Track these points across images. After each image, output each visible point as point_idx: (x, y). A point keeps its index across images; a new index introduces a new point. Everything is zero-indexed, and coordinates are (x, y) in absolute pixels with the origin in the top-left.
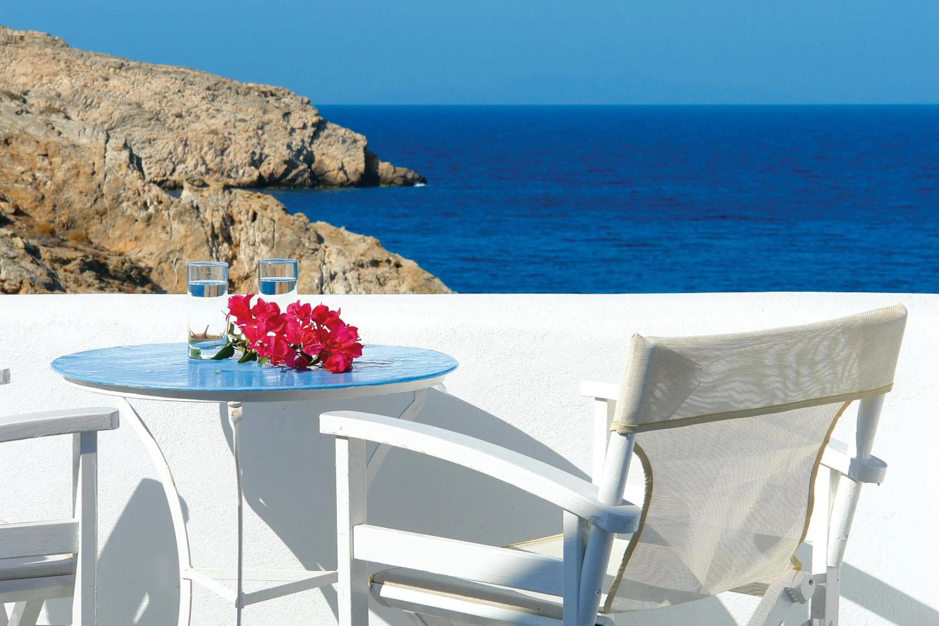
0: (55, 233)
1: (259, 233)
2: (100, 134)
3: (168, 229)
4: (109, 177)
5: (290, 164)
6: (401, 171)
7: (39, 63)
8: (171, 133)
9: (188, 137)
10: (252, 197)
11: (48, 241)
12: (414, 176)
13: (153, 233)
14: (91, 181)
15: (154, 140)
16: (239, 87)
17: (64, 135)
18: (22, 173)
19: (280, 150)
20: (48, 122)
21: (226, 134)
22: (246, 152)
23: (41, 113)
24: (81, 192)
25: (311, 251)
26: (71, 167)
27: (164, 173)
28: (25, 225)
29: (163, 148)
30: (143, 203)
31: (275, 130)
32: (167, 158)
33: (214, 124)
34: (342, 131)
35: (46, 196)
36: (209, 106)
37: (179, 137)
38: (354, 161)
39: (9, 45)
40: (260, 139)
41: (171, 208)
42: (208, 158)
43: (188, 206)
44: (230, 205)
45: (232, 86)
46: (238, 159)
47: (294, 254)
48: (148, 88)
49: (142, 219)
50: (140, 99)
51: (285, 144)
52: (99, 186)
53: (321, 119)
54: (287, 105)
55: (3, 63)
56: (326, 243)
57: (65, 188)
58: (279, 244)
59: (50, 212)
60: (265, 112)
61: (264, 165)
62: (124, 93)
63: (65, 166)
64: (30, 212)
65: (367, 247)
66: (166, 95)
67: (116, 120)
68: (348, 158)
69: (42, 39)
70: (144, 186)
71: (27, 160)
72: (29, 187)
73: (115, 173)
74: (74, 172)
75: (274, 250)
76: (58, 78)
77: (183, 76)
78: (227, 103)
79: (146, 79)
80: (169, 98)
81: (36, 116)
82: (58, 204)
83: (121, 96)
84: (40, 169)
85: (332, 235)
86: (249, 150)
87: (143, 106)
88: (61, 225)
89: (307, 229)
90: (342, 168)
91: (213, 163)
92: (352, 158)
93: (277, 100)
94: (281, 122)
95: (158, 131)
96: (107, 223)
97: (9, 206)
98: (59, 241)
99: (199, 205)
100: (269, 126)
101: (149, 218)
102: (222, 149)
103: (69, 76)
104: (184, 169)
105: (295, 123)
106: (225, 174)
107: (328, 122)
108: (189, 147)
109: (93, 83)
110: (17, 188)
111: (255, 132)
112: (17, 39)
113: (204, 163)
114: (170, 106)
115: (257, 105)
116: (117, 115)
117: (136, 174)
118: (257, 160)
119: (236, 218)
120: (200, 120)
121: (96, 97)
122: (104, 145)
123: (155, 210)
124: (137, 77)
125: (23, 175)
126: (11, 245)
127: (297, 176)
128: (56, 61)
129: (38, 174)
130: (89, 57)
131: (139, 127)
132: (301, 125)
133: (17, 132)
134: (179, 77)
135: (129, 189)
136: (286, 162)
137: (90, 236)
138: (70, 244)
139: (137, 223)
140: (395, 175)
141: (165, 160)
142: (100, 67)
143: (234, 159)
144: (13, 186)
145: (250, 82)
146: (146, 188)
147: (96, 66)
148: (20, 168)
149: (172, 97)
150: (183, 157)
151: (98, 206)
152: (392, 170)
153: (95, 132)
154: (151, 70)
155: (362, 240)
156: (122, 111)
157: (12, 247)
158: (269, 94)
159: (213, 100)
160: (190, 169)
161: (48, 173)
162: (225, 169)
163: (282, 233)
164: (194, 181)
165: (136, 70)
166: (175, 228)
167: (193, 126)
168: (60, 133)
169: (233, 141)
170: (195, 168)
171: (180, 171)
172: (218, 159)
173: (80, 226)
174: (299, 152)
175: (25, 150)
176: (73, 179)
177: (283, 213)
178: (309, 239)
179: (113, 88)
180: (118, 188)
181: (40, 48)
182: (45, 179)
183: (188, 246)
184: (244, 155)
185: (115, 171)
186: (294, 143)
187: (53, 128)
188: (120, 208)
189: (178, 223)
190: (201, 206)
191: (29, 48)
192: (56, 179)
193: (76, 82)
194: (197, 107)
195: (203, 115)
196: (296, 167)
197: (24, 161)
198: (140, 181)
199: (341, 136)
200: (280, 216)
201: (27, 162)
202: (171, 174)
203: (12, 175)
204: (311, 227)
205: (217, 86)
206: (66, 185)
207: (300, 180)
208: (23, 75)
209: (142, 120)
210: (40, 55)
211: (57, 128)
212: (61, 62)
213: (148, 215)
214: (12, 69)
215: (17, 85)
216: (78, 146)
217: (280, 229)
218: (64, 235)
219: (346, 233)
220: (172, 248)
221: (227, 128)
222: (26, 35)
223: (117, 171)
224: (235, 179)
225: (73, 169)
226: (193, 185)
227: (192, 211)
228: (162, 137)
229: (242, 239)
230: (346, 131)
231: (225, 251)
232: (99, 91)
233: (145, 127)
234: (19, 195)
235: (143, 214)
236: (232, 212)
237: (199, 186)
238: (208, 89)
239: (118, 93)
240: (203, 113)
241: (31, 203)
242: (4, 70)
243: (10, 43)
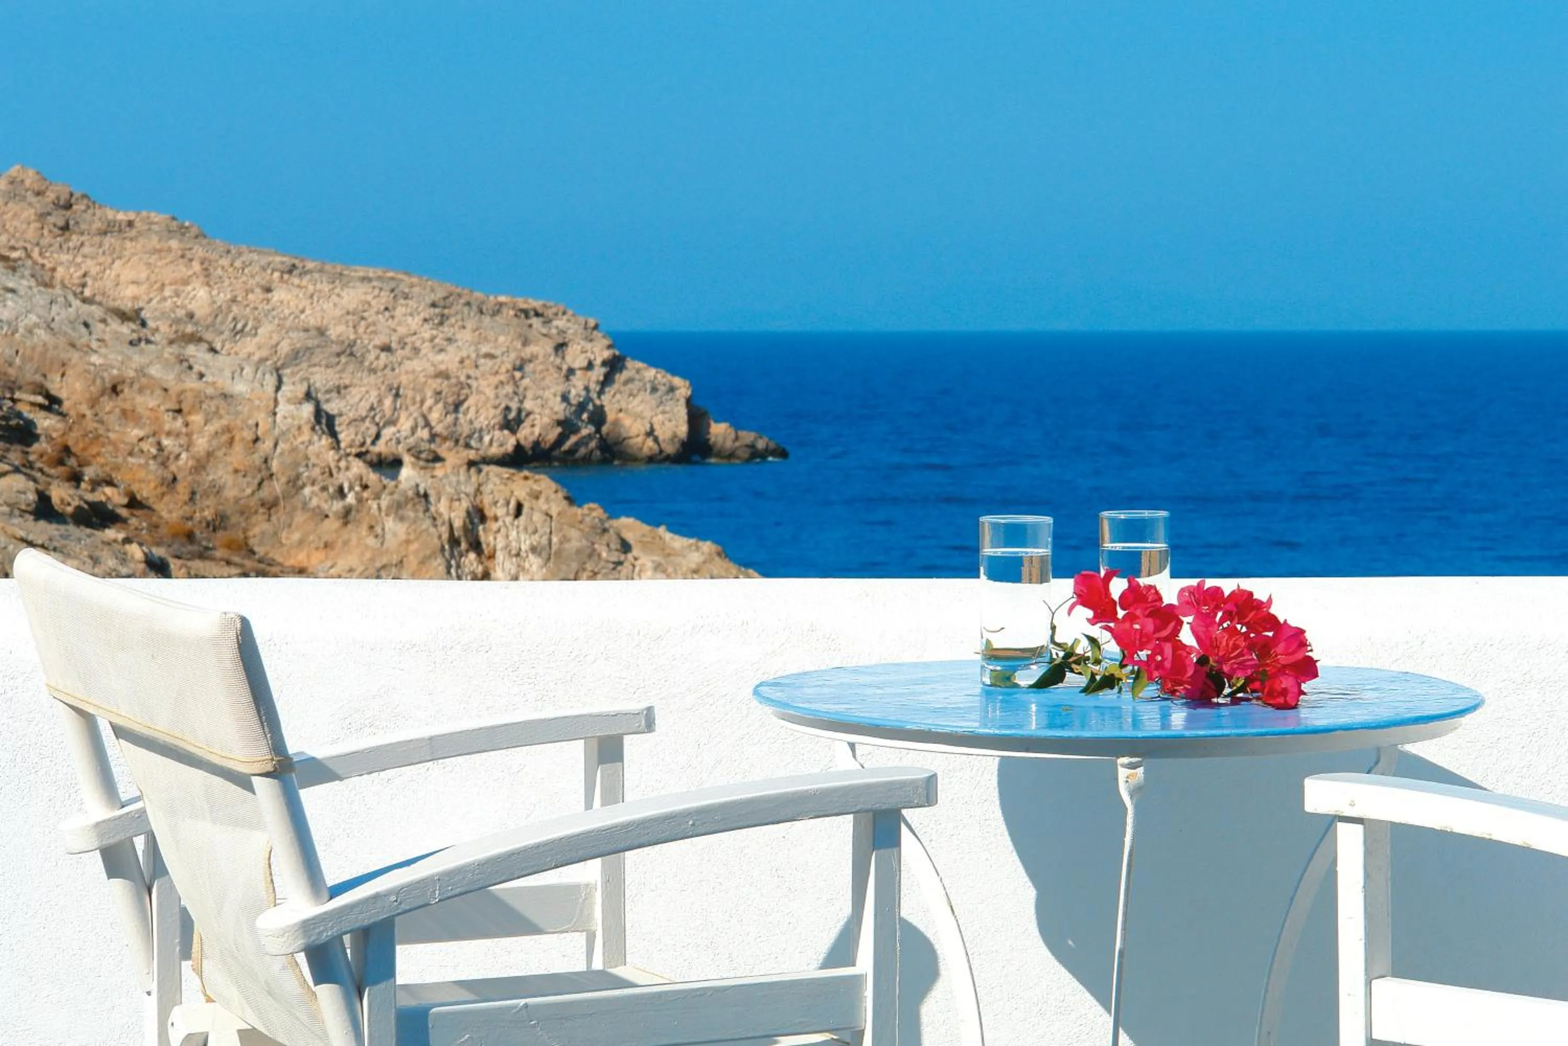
0: (194, 537)
1: (527, 537)
2: (268, 376)
3: (378, 530)
4: (282, 446)
5: (567, 426)
6: (748, 437)
7: (159, 264)
8: (373, 377)
9: (400, 383)
10: (515, 478)
11: (184, 550)
12: (767, 445)
13: (354, 538)
14: (253, 453)
15: (346, 387)
16: (483, 303)
17: (209, 378)
18: (141, 440)
19: (550, 404)
20: (182, 357)
21: (463, 378)
22: (496, 407)
23: (171, 342)
24: (236, 471)
25: (611, 566)
26: (220, 431)
27: (362, 440)
28: (144, 524)
29: (361, 400)
30: (337, 488)
31: (541, 371)
32: (366, 417)
33: (442, 362)
34: (651, 373)
35: (179, 477)
36: (435, 332)
37: (386, 383)
38: (670, 421)
39: (109, 235)
40: (517, 386)
41: (383, 496)
42: (434, 417)
43: (410, 493)
44: (478, 491)
45: (472, 301)
46: (482, 419)
47: (584, 570)
48: (335, 305)
49: (336, 513)
50: (322, 321)
51: (559, 394)
52: (266, 461)
53: (617, 353)
54: (562, 332)
55: (100, 264)
56: (635, 552)
57: (210, 464)
58: (558, 553)
59: (186, 503)
60: (526, 343)
61: (524, 428)
62: (297, 312)
63: (211, 428)
64: (154, 503)
65: (702, 559)
66: (366, 314)
67: (283, 356)
68: (660, 417)
69: (163, 225)
70: (339, 460)
71: (149, 418)
72: (151, 462)
73: (292, 439)
74: (225, 438)
75: (551, 564)
76: (189, 288)
77: (393, 284)
78: (464, 327)
79: (333, 289)
80: (370, 320)
81: (163, 348)
82: (200, 490)
83: (292, 316)
84: (169, 434)
85: (645, 539)
86: (500, 404)
87: (328, 333)
88: (204, 525)
89: (605, 530)
90: (651, 433)
91: (441, 425)
92: (667, 416)
93: (544, 323)
94: (552, 358)
95: (353, 373)
96: (278, 520)
97: (119, 494)
98: (202, 549)
99: (429, 492)
100: (532, 365)
101: (346, 515)
102: (457, 402)
103: (208, 284)
104: (394, 434)
105: (574, 360)
106: (462, 442)
107: (628, 359)
108: (403, 398)
109: (247, 295)
110: (133, 464)
111: (509, 374)
112: (123, 227)
113: (427, 424)
114: (372, 332)
115: (512, 332)
116: (285, 348)
117: (326, 441)
118: (514, 420)
119: (489, 513)
120: (420, 355)
121: (252, 318)
122: (273, 395)
123: (356, 499)
124: (319, 286)
125: (141, 444)
126: (123, 556)
127: (577, 445)
128: (185, 260)
129: (166, 442)
130: (240, 254)
131: (320, 366)
132: (585, 364)
133: (132, 374)
134: (387, 287)
135: (314, 465)
136: (559, 423)
137: (251, 542)
138: (218, 554)
139: (327, 519)
140: (737, 444)
141: (363, 419)
142: (257, 269)
143: (476, 418)
144: (125, 460)
145: (502, 294)
146: (343, 464)
147: (249, 268)
148: (137, 432)
149: (374, 318)
150: (393, 414)
151: (265, 493)
152: (733, 436)
153: (259, 372)
154: (341, 274)
155: (693, 548)
156: (295, 341)
157: (124, 560)
158: (532, 313)
159: (441, 323)
160: (404, 434)
161: (183, 440)
162: (460, 435)
163: (564, 536)
164: (420, 452)
165: (316, 275)
166: (389, 529)
167: (408, 365)
168: (201, 376)
169: (474, 389)
170: (413, 433)
171: (388, 438)
172: (450, 418)
173: (233, 526)
174: (582, 407)
175: (146, 402)
176: (224, 450)
177: (565, 502)
178: (608, 545)
179: (278, 304)
180: (296, 464)
181: (160, 241)
182: (177, 450)
183: (411, 558)
184: (492, 412)
185: (291, 436)
186: (573, 392)
187: (190, 368)
188: (301, 497)
189: (394, 521)
190: (431, 492)
191: (142, 240)
192: (196, 449)
193: (219, 293)
194: (415, 334)
195: (426, 348)
196: (576, 430)
197: (143, 420)
198: (332, 453)
199: (650, 381)
200: (560, 509)
201: (148, 422)
202: (373, 443)
203: (123, 442)
204: (611, 526)
205: (447, 300)
206: (212, 459)
207: (582, 451)
208: (133, 282)
209: (326, 355)
210: (160, 251)
211: (197, 368)
212: (194, 263)
213: (345, 507)
214: (113, 273)
215: (122, 299)
216: (232, 396)
217: (561, 530)
218: (209, 540)
219: (668, 536)
220: (385, 560)
221: (463, 368)
222: (138, 219)
223: (294, 436)
224: (477, 450)
225: (223, 433)
226: (418, 458)
227: (417, 500)
228: (359, 382)
229: (499, 546)
230: (657, 372)
231: (472, 565)
232: (256, 308)
233: (332, 367)
234: (134, 475)
235: (338, 506)
236: (481, 502)
237: (427, 461)
238: (434, 305)
239: (287, 312)
240: (427, 344)
241: (155, 488)
242: (101, 275)
243: (111, 232)
